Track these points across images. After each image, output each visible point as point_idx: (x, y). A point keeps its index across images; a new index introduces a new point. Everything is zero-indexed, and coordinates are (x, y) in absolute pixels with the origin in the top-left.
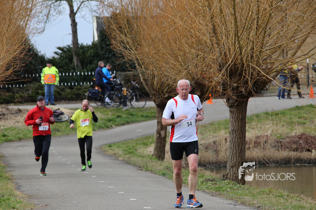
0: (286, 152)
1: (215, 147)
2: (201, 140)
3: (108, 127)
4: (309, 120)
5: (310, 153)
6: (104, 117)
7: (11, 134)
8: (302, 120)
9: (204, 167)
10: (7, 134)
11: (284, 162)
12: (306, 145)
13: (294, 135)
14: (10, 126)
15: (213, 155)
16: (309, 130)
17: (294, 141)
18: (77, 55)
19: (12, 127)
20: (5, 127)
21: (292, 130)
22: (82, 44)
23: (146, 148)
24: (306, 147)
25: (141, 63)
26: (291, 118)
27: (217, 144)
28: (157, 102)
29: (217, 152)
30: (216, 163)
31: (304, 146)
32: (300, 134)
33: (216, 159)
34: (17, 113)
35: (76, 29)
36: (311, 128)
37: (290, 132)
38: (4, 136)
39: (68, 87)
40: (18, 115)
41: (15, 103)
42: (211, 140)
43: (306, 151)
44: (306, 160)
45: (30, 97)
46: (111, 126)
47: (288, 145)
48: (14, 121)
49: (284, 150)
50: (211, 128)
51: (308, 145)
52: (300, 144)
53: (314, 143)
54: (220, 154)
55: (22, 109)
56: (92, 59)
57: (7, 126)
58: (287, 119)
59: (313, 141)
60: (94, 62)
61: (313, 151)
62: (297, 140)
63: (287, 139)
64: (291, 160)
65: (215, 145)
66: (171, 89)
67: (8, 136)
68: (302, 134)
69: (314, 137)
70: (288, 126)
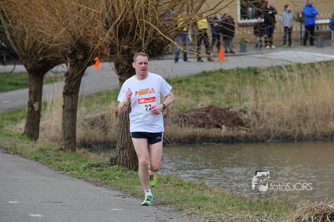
0: (191, 129)
1: (103, 123)
2: (86, 113)
4: (218, 89)
5: (219, 130)
8: (210, 89)
9: (89, 147)
11: (188, 141)
12: (214, 119)
13: (200, 107)
15: (101, 133)
16: (219, 101)
17: (200, 115)
21: (198, 101)
23: (15, 124)
24: (215, 122)
25: (7, 17)
26: (196, 87)
27: (106, 118)
28: (29, 66)
29: (105, 129)
30: (104, 142)
31: (213, 121)
32: (208, 106)
33: (105, 138)
36: (221, 100)
37: (196, 104)
42: (99, 114)
43: (214, 127)
44: (215, 139)
47: (193, 120)
49: (189, 126)
50: (98, 100)
51: (217, 120)
52: (208, 118)
53: (224, 117)
54: (110, 131)
58: (192, 87)
59: (224, 114)
61: (223, 127)
62: (203, 114)
63: (192, 112)
64: (196, 138)
65: (103, 121)
66: (46, 50)
68: (210, 107)
69: (224, 110)
70: (192, 97)
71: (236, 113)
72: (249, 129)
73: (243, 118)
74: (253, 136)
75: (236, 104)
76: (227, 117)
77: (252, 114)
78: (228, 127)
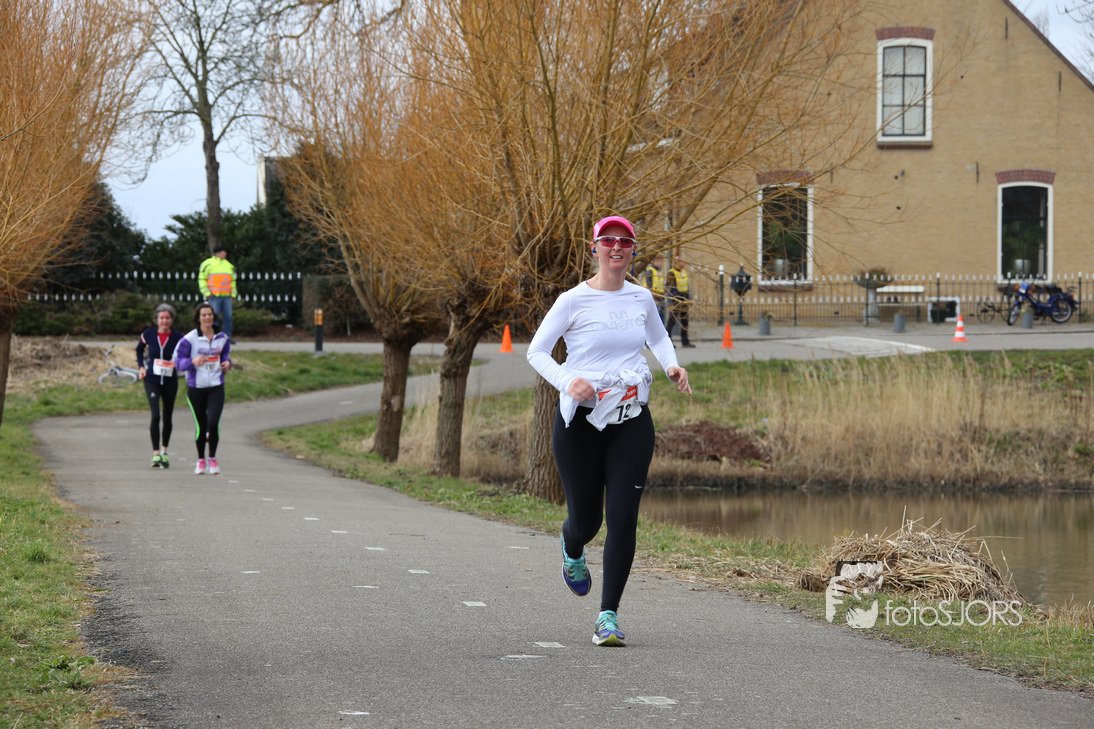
0: (667, 461)
1: (513, 445)
2: (482, 427)
3: (278, 394)
4: (717, 393)
5: (716, 464)
6: (270, 372)
7: (62, 401)
8: (704, 394)
10: (52, 399)
11: (660, 482)
13: (683, 422)
14: (61, 382)
15: (508, 461)
16: (718, 415)
17: (683, 437)
18: (218, 233)
19: (64, 385)
20: (50, 385)
21: (680, 413)
22: (229, 211)
23: (360, 440)
24: (710, 451)
27: (518, 436)
29: (516, 455)
31: (706, 448)
32: (698, 423)
33: (515, 470)
34: (76, 355)
35: (217, 177)
36: (721, 411)
37: (677, 418)
38: (47, 403)
39: (193, 303)
40: (80, 361)
41: (75, 335)
42: (505, 429)
43: (708, 460)
44: (708, 480)
45: (110, 322)
46: (286, 391)
47: (671, 446)
48: (70, 373)
49: (663, 456)
50: (505, 404)
51: (713, 447)
52: (697, 443)
53: (727, 443)
55: (90, 348)
56: (249, 243)
57: (53, 383)
58: (672, 389)
59: (725, 437)
60: (254, 251)
61: (724, 459)
62: (690, 436)
63: (670, 431)
65: (512, 441)
67: (55, 404)
68: (704, 423)
69: (727, 431)
70: (672, 406)
71: (747, 437)
72: (768, 466)
73: (760, 446)
74: (775, 477)
75: (747, 421)
76: (732, 443)
77: (776, 439)
78: (732, 460)
